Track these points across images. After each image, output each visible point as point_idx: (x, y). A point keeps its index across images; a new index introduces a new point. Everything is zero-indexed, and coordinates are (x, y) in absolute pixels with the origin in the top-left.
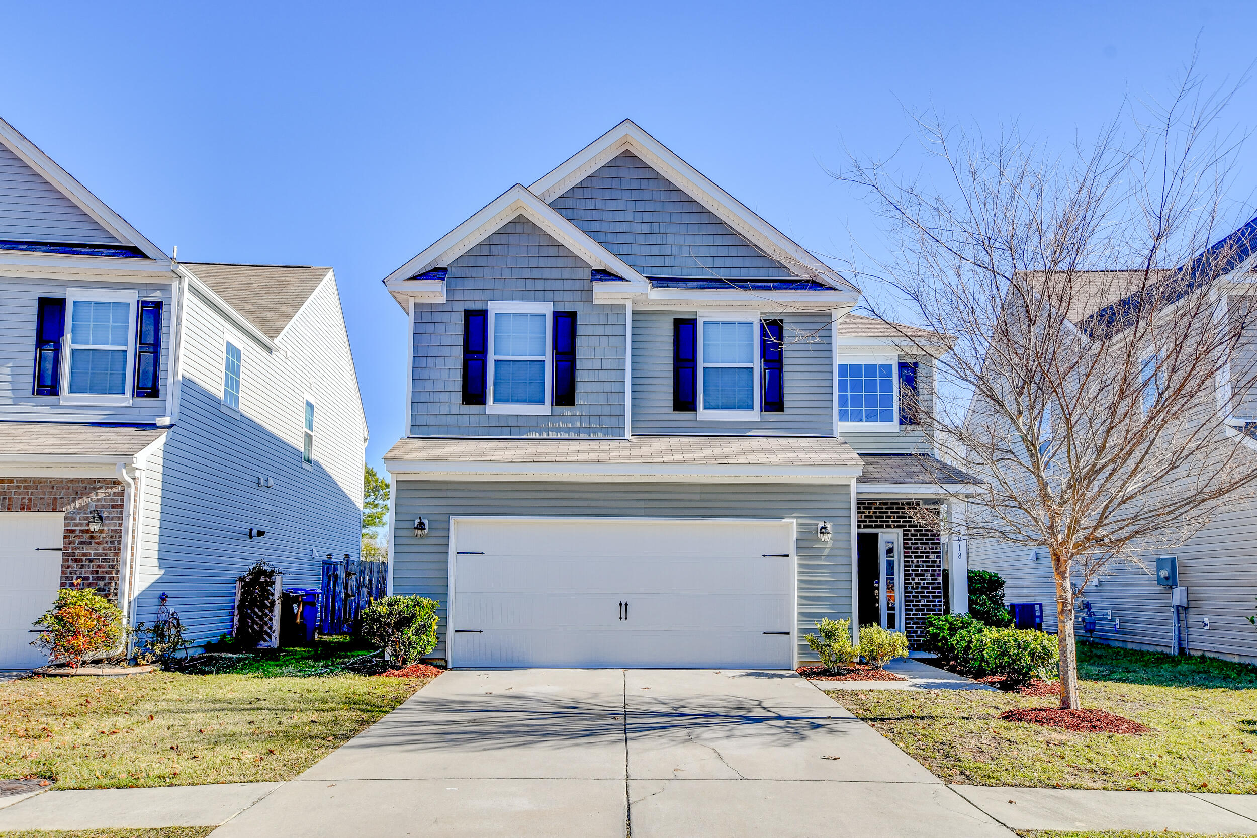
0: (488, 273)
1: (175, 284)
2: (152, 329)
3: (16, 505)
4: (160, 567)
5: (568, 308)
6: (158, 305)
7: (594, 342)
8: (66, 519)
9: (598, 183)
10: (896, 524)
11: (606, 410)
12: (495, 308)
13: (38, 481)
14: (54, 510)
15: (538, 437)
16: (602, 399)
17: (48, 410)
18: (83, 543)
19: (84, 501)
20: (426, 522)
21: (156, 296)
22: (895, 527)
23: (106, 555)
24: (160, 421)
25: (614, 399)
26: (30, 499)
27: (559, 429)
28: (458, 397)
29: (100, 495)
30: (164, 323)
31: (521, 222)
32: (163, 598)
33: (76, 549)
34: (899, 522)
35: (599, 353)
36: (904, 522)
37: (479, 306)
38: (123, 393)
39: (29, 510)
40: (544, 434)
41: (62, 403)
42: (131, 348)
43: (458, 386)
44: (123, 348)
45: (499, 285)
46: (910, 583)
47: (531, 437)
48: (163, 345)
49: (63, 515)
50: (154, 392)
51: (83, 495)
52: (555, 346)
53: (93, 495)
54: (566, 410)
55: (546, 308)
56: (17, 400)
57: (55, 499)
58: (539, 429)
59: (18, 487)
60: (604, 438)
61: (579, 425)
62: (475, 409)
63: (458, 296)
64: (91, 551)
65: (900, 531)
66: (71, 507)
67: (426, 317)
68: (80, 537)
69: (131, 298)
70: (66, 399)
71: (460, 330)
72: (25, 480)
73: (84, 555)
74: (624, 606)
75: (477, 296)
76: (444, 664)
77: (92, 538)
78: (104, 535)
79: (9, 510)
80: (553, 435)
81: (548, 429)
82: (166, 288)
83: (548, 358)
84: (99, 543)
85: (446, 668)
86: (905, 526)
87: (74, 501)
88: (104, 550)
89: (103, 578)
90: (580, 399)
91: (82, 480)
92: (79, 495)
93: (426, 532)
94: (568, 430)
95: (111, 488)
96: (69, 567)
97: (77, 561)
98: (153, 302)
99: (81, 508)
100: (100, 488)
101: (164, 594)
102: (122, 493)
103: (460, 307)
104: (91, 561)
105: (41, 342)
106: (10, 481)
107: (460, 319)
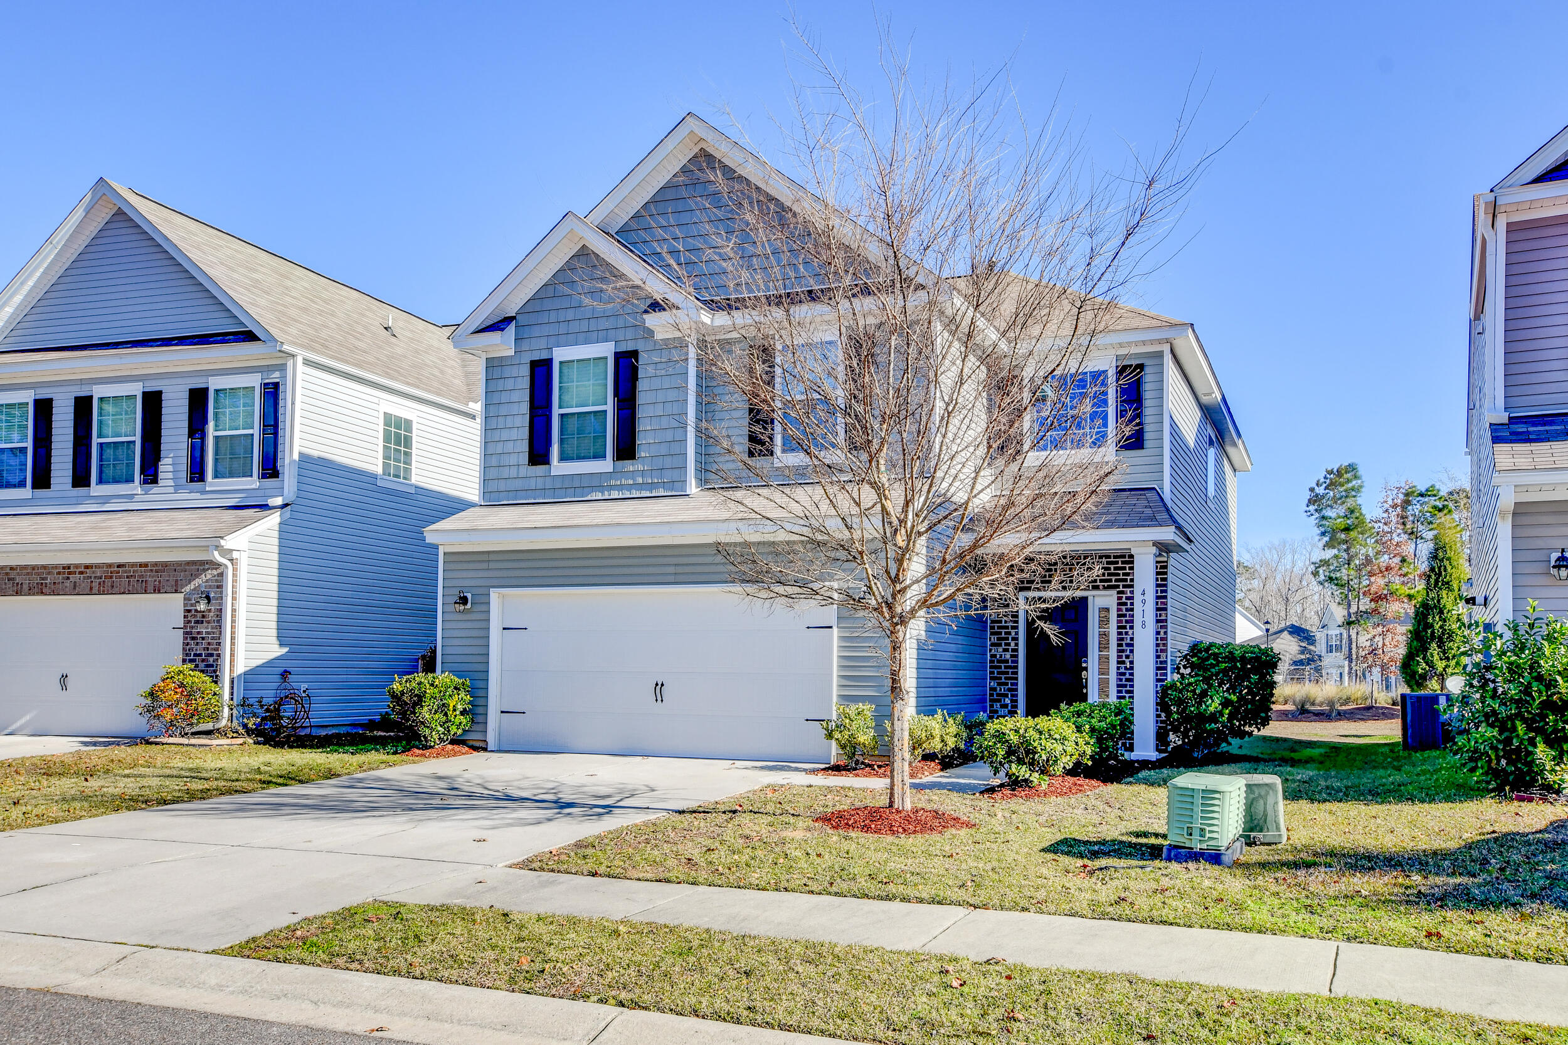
0: (553, 317)
1: (290, 363)
2: (272, 410)
3: (150, 588)
4: (281, 645)
5: (630, 347)
6: (276, 385)
7: (656, 384)
8: (185, 599)
9: (670, 194)
10: (1106, 584)
11: (668, 463)
12: (560, 354)
13: (165, 565)
14: (176, 591)
15: (600, 497)
16: (663, 450)
17: (198, 495)
18: (197, 622)
19: (197, 582)
20: (469, 596)
21: (275, 377)
22: (1105, 588)
23: (213, 633)
24: (272, 502)
25: (675, 448)
26: (160, 582)
27: (620, 487)
28: (525, 458)
29: (209, 577)
30: (281, 403)
31: (584, 253)
32: (285, 674)
33: (192, 627)
34: (1110, 581)
35: (661, 397)
36: (1116, 581)
37: (544, 355)
38: (251, 476)
39: (159, 592)
40: (606, 493)
41: (207, 489)
42: (256, 431)
43: (524, 446)
44: (250, 431)
45: (563, 328)
46: (1123, 662)
47: (594, 498)
48: (281, 425)
49: (182, 595)
50: (275, 474)
51: (197, 576)
52: (616, 394)
53: (203, 576)
54: (629, 466)
55: (607, 350)
56: (177, 488)
57: (177, 581)
58: (601, 488)
59: (152, 570)
60: (666, 494)
61: (640, 480)
62: (540, 469)
63: (525, 346)
64: (202, 629)
65: (1114, 592)
66: (188, 589)
67: (497, 373)
68: (195, 616)
69: (255, 381)
70: (211, 484)
71: (525, 383)
72: (156, 564)
73: (199, 633)
74: (659, 686)
75: (543, 343)
76: (482, 744)
77: (203, 616)
78: (212, 614)
79: (146, 592)
80: (615, 494)
81: (611, 488)
82: (282, 368)
83: (609, 407)
84: (208, 622)
85: (485, 749)
86: (1118, 586)
87: (190, 583)
88: (212, 628)
89: (212, 655)
90: (642, 453)
91: (194, 563)
92: (194, 576)
93: (469, 606)
94: (629, 487)
95: (216, 569)
96: (188, 644)
97: (193, 638)
98: (272, 383)
99: (195, 589)
100: (208, 569)
101: (286, 671)
102: (221, 575)
103: (527, 358)
104: (203, 639)
105: (191, 435)
106: (146, 565)
107: (526, 371)
